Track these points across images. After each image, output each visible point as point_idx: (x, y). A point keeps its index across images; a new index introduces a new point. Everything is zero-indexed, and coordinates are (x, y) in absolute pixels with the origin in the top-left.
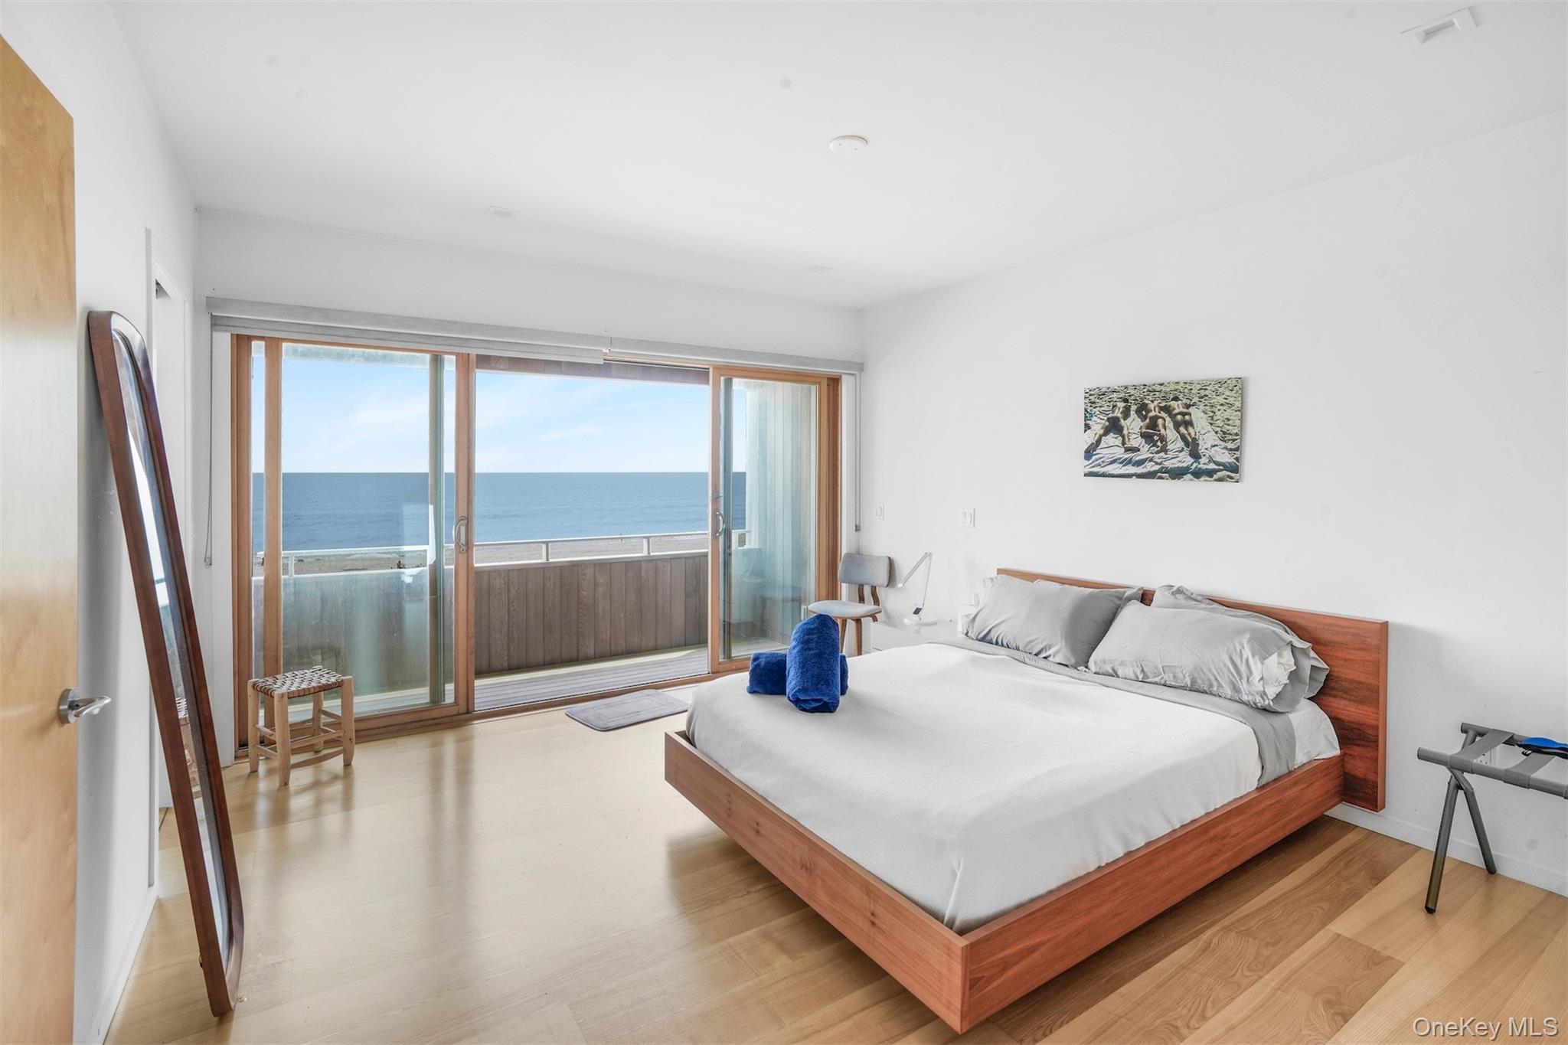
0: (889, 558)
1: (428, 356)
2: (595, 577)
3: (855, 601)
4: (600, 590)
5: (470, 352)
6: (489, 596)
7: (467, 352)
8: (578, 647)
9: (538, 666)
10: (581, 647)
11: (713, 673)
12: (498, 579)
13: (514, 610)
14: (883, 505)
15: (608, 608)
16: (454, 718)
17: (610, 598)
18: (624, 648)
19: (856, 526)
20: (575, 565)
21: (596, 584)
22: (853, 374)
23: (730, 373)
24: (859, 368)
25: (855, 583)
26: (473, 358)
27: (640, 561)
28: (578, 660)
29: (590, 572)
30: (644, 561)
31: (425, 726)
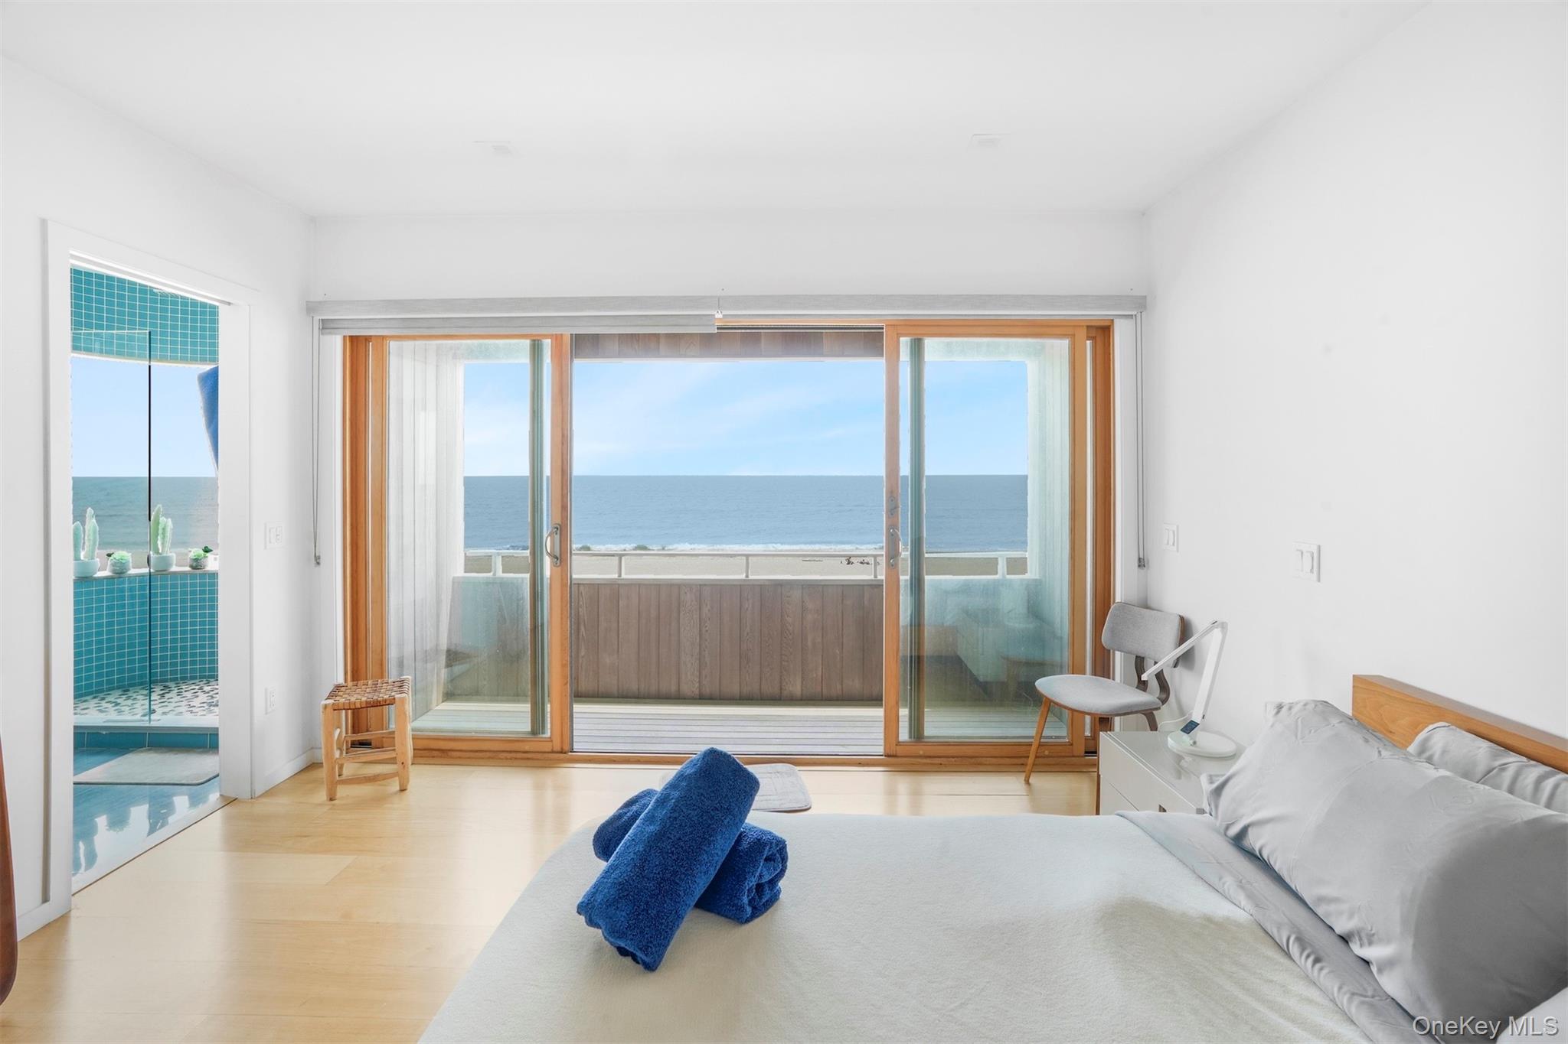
0: (1182, 619)
1: (527, 342)
2: (803, 602)
3: (1130, 685)
4: (809, 617)
5: (564, 333)
6: (679, 612)
7: (560, 333)
8: (781, 683)
9: (733, 699)
10: (784, 684)
11: (888, 756)
12: (688, 594)
13: (707, 631)
14: (1178, 527)
15: (819, 640)
16: (546, 755)
17: (823, 629)
18: (840, 692)
19: (1139, 559)
20: (779, 584)
21: (804, 609)
22: (1131, 316)
23: (919, 331)
24: (1140, 305)
25: (1130, 653)
26: (567, 340)
27: (863, 585)
28: (780, 700)
29: (797, 594)
30: (868, 585)
31: (516, 758)
